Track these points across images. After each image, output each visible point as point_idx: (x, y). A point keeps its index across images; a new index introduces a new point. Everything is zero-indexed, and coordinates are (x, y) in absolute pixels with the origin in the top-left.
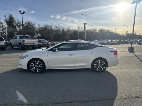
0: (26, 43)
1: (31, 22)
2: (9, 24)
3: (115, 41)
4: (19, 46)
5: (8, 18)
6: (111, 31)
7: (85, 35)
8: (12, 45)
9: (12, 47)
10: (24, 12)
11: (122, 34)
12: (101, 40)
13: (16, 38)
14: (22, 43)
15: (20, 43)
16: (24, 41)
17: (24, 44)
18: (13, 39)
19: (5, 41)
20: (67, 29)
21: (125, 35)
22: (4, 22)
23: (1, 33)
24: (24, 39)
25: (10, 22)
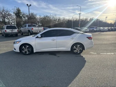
0: (34, 30)
1: (34, 13)
2: (17, 16)
3: (106, 29)
4: (29, 33)
5: (15, 11)
6: (100, 20)
7: (80, 24)
8: (22, 32)
9: (22, 34)
10: (30, 5)
11: (110, 23)
12: (94, 28)
13: (26, 26)
14: (31, 30)
15: (29, 31)
16: (32, 29)
17: (32, 32)
18: (23, 27)
19: (17, 29)
20: (62, 19)
21: (113, 24)
22: (12, 14)
23: (11, 23)
24: (33, 27)
25: (17, 14)
